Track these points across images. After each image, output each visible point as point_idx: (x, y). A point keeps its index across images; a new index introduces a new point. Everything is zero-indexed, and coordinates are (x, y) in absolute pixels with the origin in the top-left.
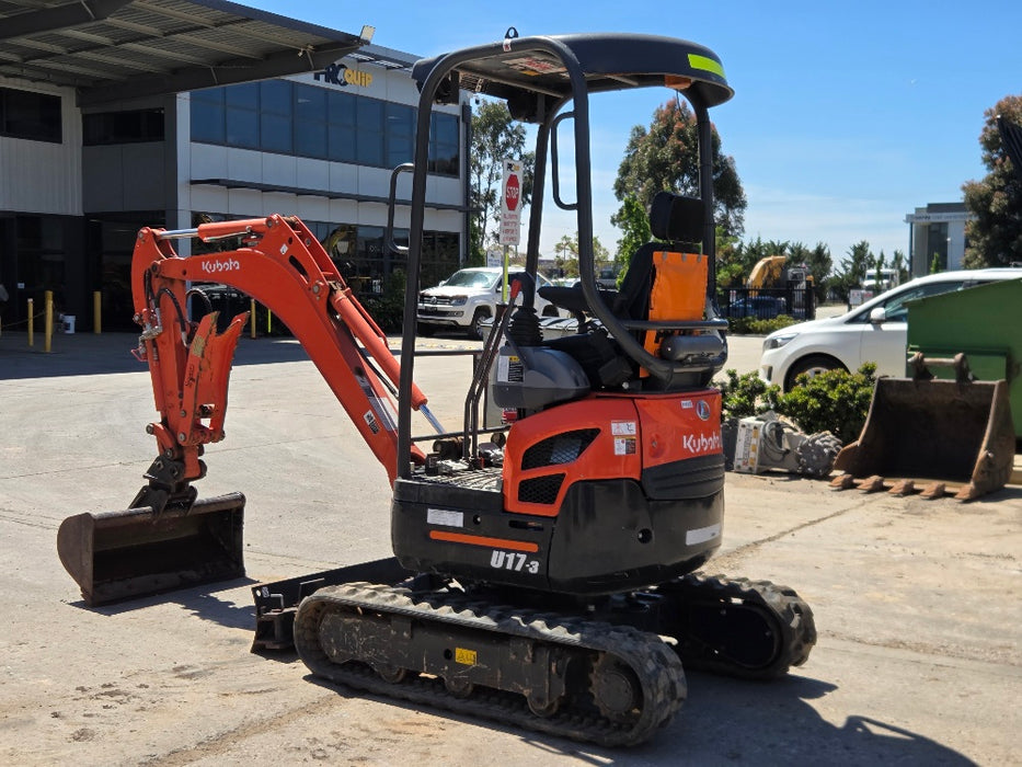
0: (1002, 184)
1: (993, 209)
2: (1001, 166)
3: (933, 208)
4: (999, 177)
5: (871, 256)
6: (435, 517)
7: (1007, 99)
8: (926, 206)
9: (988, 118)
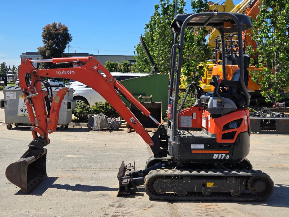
0: (49, 48)
1: (46, 55)
2: (48, 43)
3: (27, 53)
4: (48, 46)
5: (6, 67)
6: (193, 146)
7: (48, 25)
8: (26, 53)
9: (44, 30)
